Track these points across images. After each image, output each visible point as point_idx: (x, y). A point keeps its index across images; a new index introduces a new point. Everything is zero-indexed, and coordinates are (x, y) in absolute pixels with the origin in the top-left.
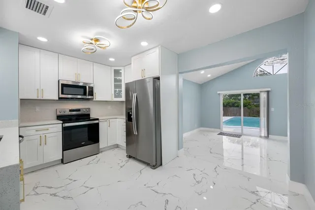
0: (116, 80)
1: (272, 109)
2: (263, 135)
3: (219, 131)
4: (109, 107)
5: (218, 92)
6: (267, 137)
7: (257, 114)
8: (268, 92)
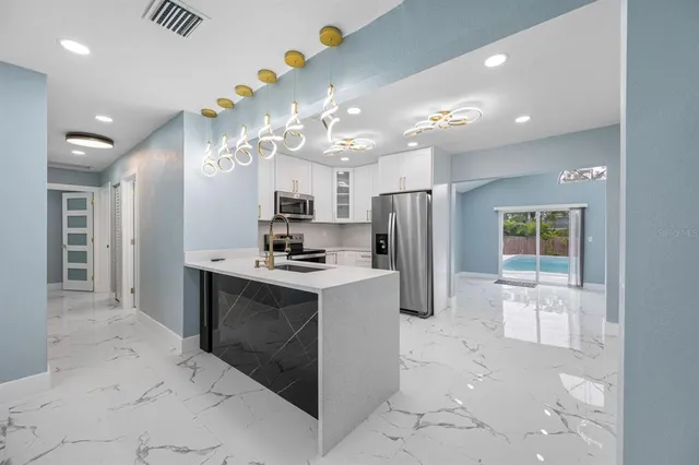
0: (340, 189)
1: (589, 239)
2: (573, 283)
3: (496, 277)
4: (325, 233)
5: (495, 209)
6: (581, 286)
7: (564, 250)
8: (583, 209)
